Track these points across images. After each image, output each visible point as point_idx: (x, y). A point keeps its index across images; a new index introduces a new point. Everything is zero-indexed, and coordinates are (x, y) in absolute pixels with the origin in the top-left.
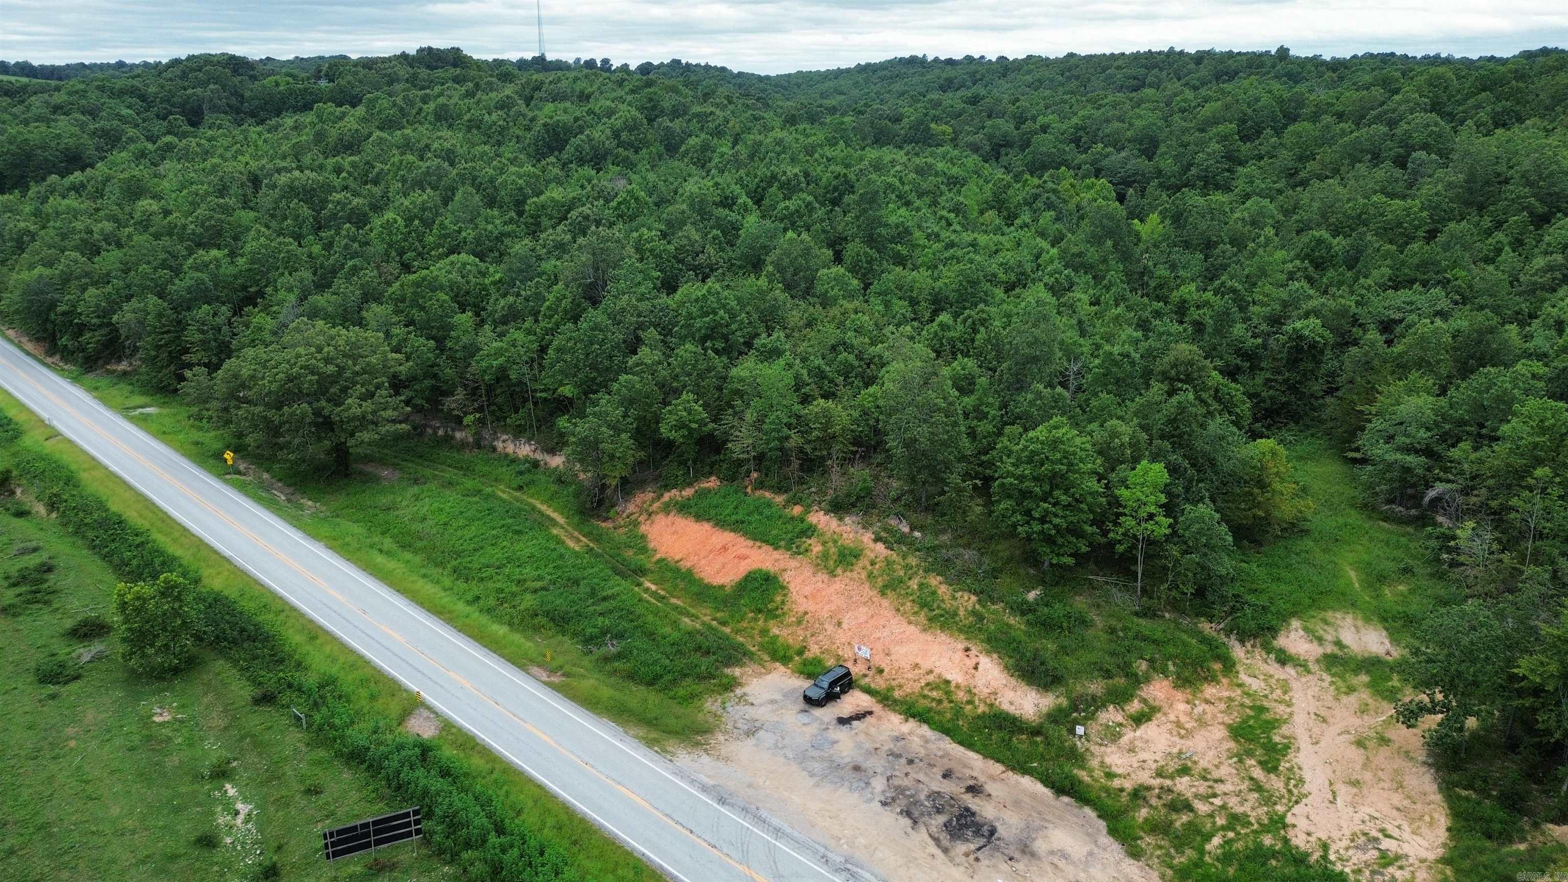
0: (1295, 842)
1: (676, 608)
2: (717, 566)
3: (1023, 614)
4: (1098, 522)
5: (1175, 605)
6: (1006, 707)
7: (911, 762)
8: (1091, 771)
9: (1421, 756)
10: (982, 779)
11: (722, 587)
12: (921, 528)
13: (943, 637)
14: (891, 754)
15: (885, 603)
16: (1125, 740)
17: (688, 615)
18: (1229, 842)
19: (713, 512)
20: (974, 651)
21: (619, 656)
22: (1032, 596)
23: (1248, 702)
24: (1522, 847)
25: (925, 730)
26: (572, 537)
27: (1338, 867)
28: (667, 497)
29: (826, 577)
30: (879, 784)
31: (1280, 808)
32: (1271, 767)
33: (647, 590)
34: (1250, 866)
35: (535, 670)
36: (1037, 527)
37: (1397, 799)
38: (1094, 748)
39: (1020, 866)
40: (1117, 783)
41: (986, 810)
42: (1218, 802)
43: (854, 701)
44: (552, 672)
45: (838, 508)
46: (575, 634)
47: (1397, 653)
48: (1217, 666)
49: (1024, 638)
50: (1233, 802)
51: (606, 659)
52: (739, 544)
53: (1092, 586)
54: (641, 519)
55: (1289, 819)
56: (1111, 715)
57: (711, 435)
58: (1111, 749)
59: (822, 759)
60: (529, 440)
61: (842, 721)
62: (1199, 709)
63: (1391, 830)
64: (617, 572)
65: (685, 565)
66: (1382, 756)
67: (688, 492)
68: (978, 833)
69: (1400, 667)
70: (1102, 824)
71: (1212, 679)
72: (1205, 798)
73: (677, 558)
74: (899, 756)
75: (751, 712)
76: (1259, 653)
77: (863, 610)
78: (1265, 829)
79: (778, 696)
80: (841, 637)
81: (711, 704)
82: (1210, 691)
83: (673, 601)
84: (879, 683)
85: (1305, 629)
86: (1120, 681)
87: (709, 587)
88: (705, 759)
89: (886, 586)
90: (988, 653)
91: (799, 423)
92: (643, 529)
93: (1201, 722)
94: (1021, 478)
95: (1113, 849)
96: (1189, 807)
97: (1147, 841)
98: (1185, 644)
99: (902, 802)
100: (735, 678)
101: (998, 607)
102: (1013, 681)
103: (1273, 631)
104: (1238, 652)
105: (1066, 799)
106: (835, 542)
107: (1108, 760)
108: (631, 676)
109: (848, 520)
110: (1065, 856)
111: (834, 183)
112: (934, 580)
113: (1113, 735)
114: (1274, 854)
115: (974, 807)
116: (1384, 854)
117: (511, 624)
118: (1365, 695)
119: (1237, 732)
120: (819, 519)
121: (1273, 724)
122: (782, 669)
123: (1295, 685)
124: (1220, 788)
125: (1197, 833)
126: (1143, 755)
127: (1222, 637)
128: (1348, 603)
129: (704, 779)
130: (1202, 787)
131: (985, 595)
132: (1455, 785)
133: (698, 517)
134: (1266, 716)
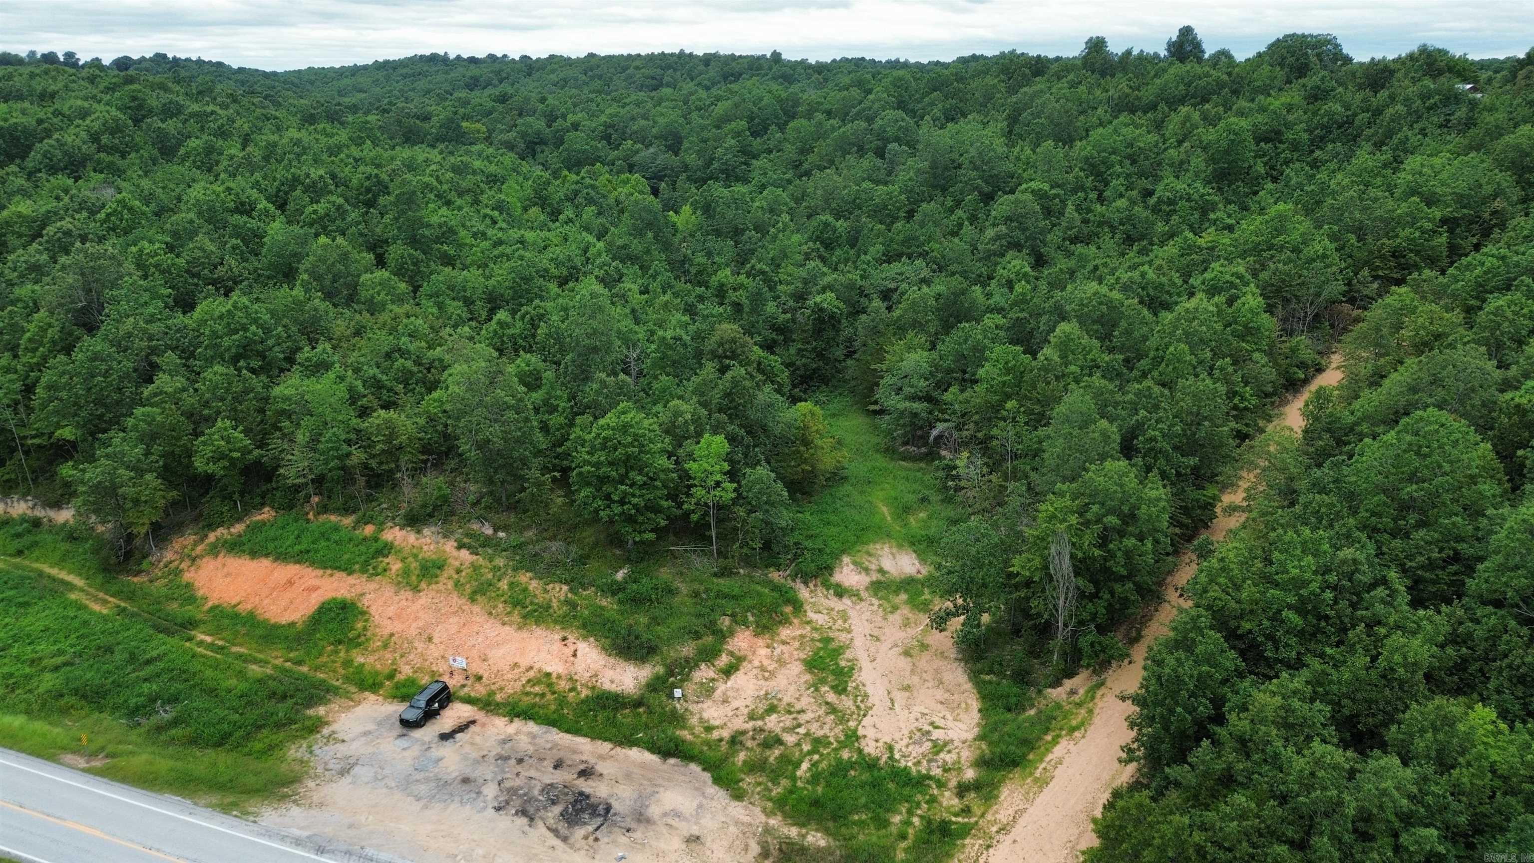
0: (867, 750)
1: (240, 656)
2: (283, 603)
3: (614, 594)
4: (673, 497)
5: (747, 561)
6: (607, 686)
7: (520, 761)
8: (691, 729)
9: (953, 653)
10: (592, 761)
11: (292, 624)
12: (505, 528)
13: (539, 632)
14: (500, 757)
15: (476, 609)
16: (718, 694)
17: (256, 661)
18: (814, 765)
19: (271, 546)
20: (571, 639)
21: (175, 723)
22: (620, 575)
23: (816, 636)
24: (1033, 712)
25: (532, 727)
26: (96, 599)
27: (903, 764)
28: (212, 537)
29: (409, 594)
30: (491, 791)
31: (852, 724)
32: (840, 689)
33: (201, 643)
34: (834, 781)
35: (68, 758)
36: (617, 509)
37: (940, 694)
38: (693, 707)
39: (638, 835)
40: (715, 735)
41: (598, 790)
42: (802, 730)
43: (456, 713)
44: (91, 755)
45: (414, 521)
46: (116, 708)
47: (925, 571)
48: (788, 609)
49: (617, 617)
50: (814, 728)
51: (159, 729)
52: (307, 575)
53: (674, 556)
54: (183, 566)
55: (861, 732)
56: (704, 673)
57: (258, 463)
58: (709, 703)
59: (427, 780)
60: (23, 497)
61: (444, 737)
62: (777, 652)
63: (939, 721)
64: (159, 630)
65: (245, 607)
66: (924, 661)
67: (238, 528)
68: (594, 814)
69: (929, 582)
70: (707, 776)
71: (785, 621)
72: (792, 730)
73: (234, 602)
74: (507, 758)
75: (342, 750)
76: (821, 591)
77: (454, 620)
78: (842, 745)
79: (371, 727)
80: (434, 652)
81: (295, 751)
82: (785, 633)
83: (235, 649)
84: (479, 690)
85: (855, 563)
86: (709, 639)
87: (276, 627)
88: (295, 811)
89: (475, 592)
90: (585, 638)
91: (360, 438)
92: (187, 577)
93: (782, 663)
94: (598, 465)
95: (719, 795)
96: (779, 741)
97: (748, 782)
98: (759, 594)
99: (517, 803)
100: (319, 719)
101: (590, 591)
102: (612, 660)
103: (829, 569)
104: (804, 593)
105: (672, 761)
106: (415, 556)
107: (705, 715)
108: (193, 741)
109: (426, 531)
110: (677, 814)
111: (367, 183)
112: (524, 578)
113: (707, 691)
114: (852, 765)
115: (587, 790)
116: (935, 743)
117: (28, 712)
118: (905, 610)
119: (811, 665)
120: (394, 535)
121: (838, 652)
122: (372, 697)
123: (852, 613)
124: (803, 718)
125: (788, 763)
126: (735, 704)
127: (790, 583)
128: (883, 533)
129: (297, 832)
130: (788, 721)
131: (576, 583)
132: (980, 672)
133: (254, 554)
134: (833, 645)
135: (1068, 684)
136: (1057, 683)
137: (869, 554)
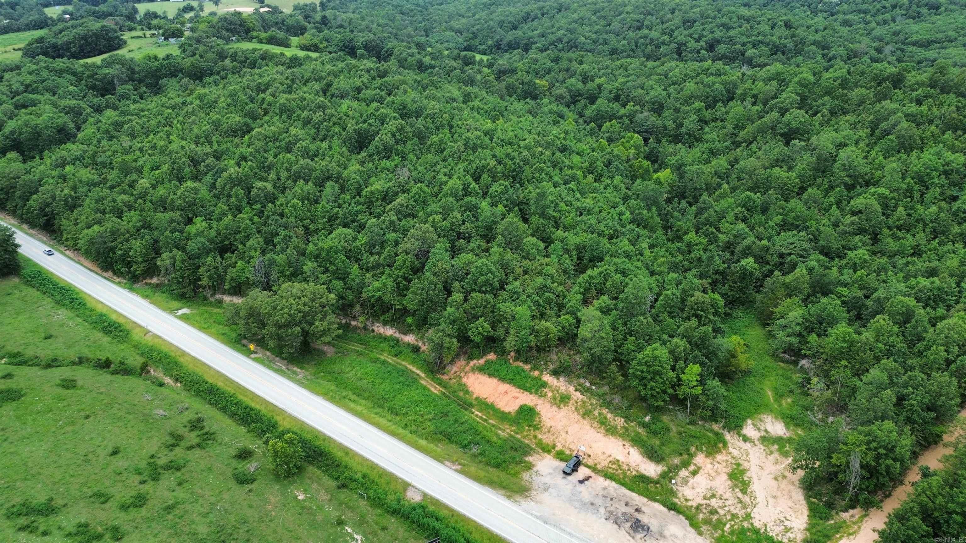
0: (755, 524)
1: (494, 426)
2: (505, 402)
3: (644, 427)
4: (673, 387)
5: (703, 418)
6: (644, 472)
7: (612, 499)
8: (679, 499)
9: (797, 483)
10: (640, 505)
11: (510, 413)
12: (595, 384)
13: (613, 439)
14: (603, 496)
15: (586, 422)
16: (690, 484)
17: (500, 429)
18: (732, 526)
19: (497, 374)
20: (627, 446)
21: (480, 454)
22: (647, 419)
23: (734, 462)
24: (832, 522)
25: (613, 484)
26: (432, 385)
27: (771, 534)
28: (472, 363)
29: (556, 409)
30: (602, 510)
31: (749, 510)
32: (744, 492)
33: (477, 416)
34: (741, 536)
35: (447, 463)
36: (649, 392)
37: (790, 503)
38: (679, 488)
40: (690, 503)
41: (644, 519)
42: (727, 509)
43: (583, 472)
44: (453, 462)
45: (556, 373)
46: (457, 443)
47: (788, 434)
48: (721, 445)
49: (646, 439)
50: (732, 508)
51: (475, 456)
52: (514, 391)
53: (669, 410)
54: (462, 375)
55: (752, 515)
56: (684, 473)
57: (492, 336)
58: (685, 488)
59: (578, 500)
60: (392, 327)
61: (581, 482)
62: (716, 467)
63: (788, 518)
64: (461, 407)
65: (490, 401)
66: (784, 484)
67: (482, 361)
68: (643, 529)
69: (790, 441)
70: (687, 522)
71: (720, 452)
72: (722, 508)
73: (485, 397)
74: (606, 497)
75: (543, 479)
76: (736, 437)
77: (576, 425)
78: (744, 519)
79: (551, 471)
80: (569, 439)
81: (525, 476)
82: (719, 457)
83: (491, 421)
84: (590, 462)
85: (753, 424)
86: (686, 457)
87: (503, 413)
88: (532, 504)
89: (584, 414)
90: (633, 446)
91: (533, 331)
92: (464, 380)
93: (718, 473)
95: (692, 532)
96: (717, 512)
97: (704, 528)
98: (709, 437)
99: (613, 518)
100: (531, 462)
101: (633, 424)
102: (644, 459)
103: (741, 427)
104: (728, 437)
105: (672, 512)
106: (558, 391)
107: (685, 493)
108: (488, 464)
109: (561, 379)
110: (676, 537)
112: (605, 411)
113: (685, 482)
114: (748, 530)
115: (640, 518)
116: (786, 527)
117: (426, 439)
118: (776, 455)
119: (731, 476)
120: (547, 378)
121: (743, 472)
122: (548, 456)
123: (750, 452)
124: (727, 503)
125: (720, 524)
126: (698, 490)
127: (721, 431)
128: (769, 409)
129: (534, 512)
130: (721, 503)
131: (627, 419)
132: (811, 496)
133: (491, 375)
134: (741, 468)
135: (851, 512)
136: (846, 511)
137: (761, 421)
